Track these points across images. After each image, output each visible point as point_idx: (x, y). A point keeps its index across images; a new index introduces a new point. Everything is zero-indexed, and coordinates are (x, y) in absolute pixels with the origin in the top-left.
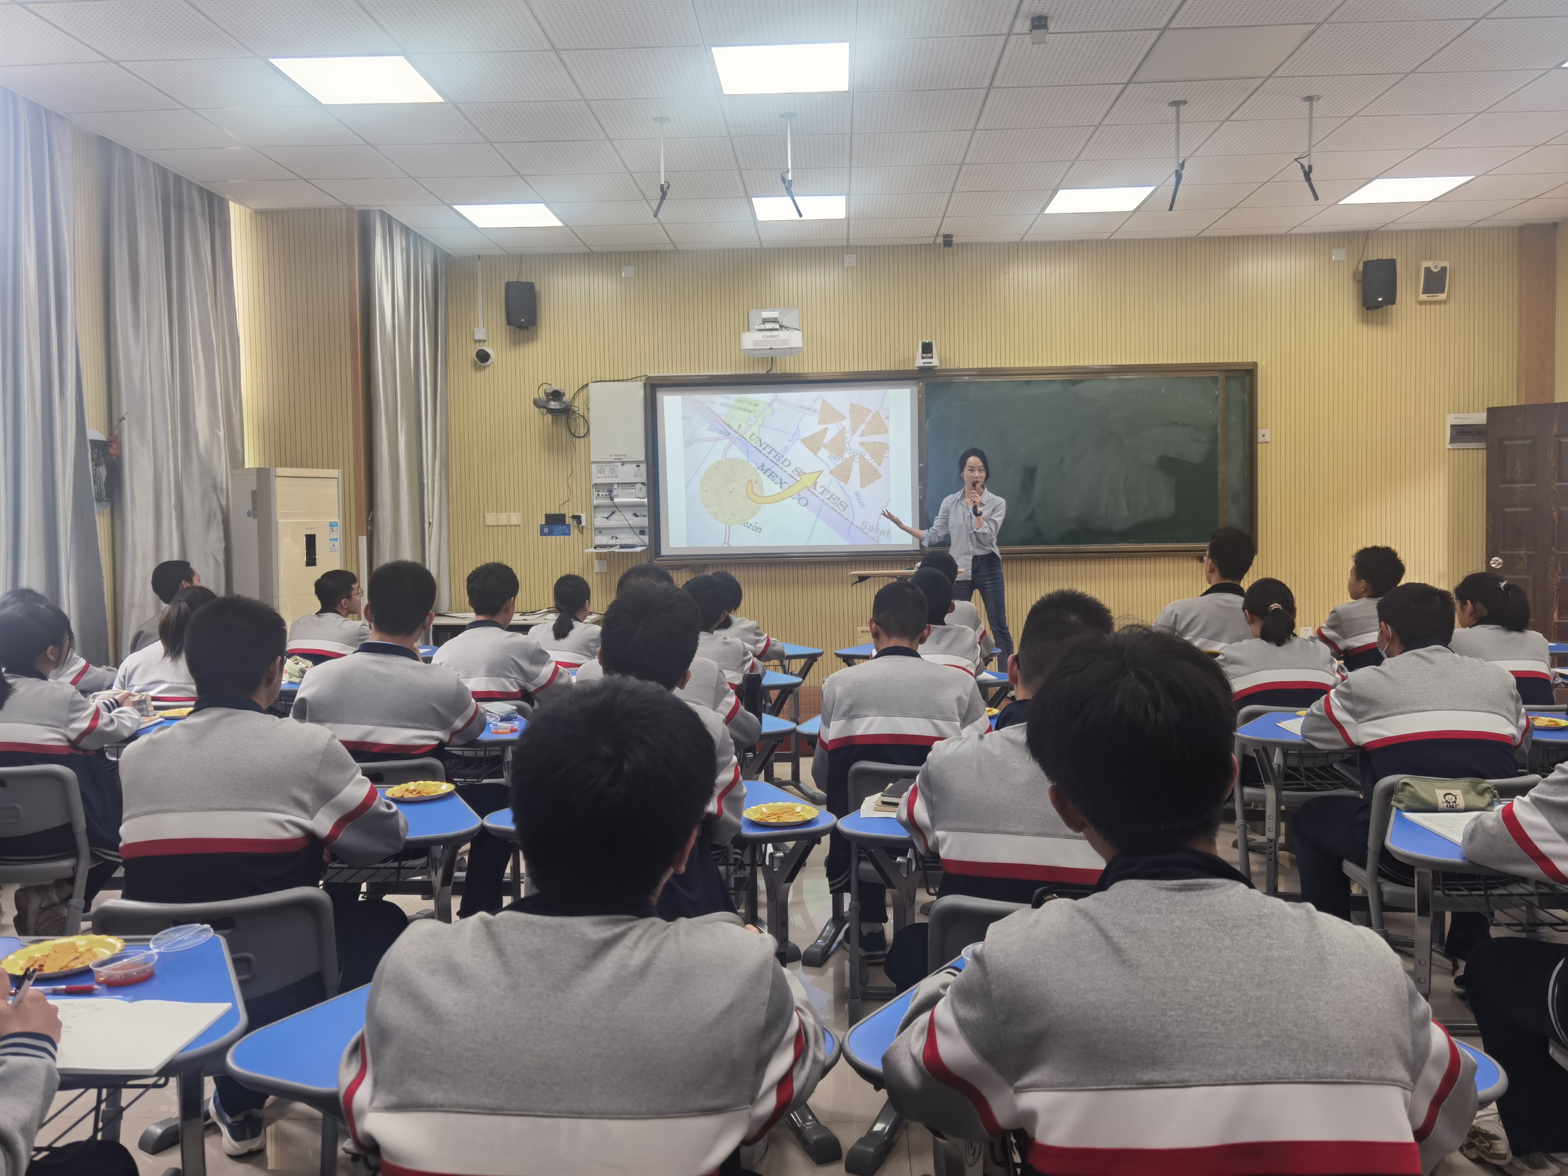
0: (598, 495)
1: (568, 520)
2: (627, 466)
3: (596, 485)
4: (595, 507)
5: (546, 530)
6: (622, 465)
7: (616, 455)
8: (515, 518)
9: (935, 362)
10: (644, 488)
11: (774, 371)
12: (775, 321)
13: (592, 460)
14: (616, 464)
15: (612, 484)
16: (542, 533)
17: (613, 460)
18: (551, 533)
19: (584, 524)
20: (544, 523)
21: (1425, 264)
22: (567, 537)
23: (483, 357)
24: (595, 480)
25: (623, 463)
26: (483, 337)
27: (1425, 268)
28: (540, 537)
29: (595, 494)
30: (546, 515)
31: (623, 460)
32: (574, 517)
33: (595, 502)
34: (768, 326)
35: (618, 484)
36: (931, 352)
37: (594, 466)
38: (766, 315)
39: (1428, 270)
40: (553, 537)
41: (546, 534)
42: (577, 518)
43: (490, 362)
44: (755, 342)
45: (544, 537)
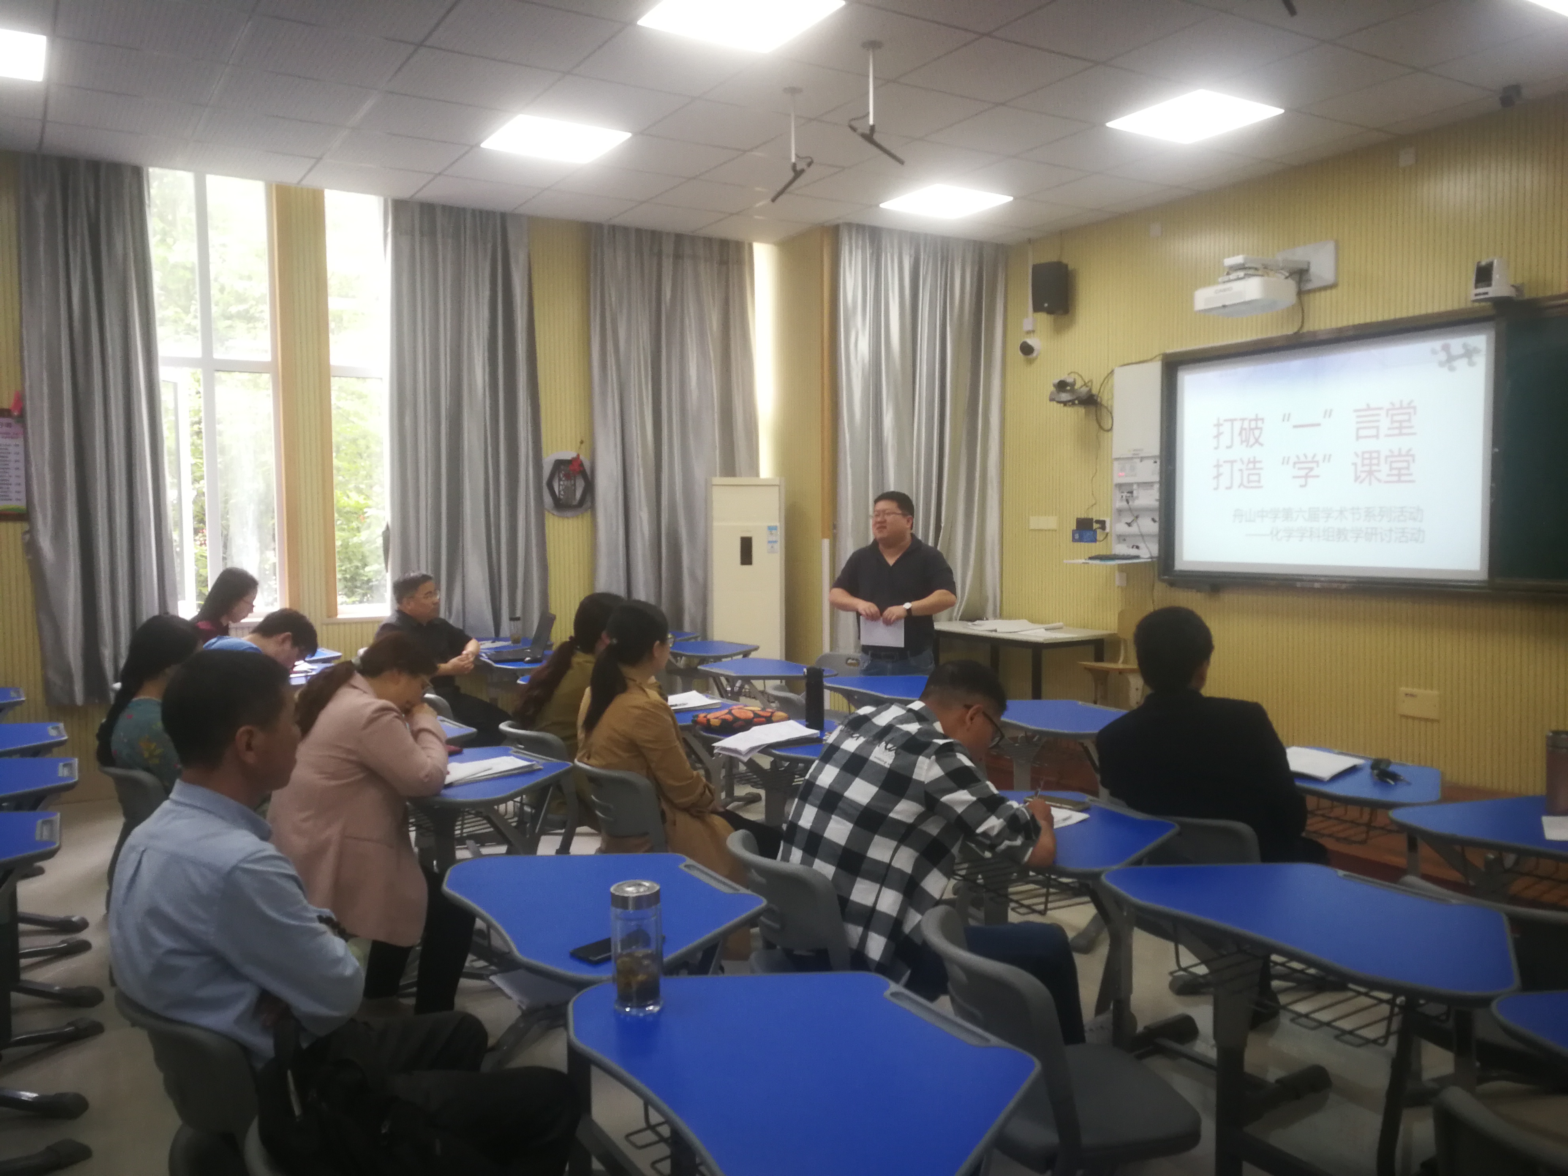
0: (1122, 497)
1: (1095, 526)
2: (1146, 462)
3: (1120, 486)
4: (1118, 511)
5: (1077, 536)
6: (1141, 461)
7: (1134, 450)
8: (1053, 522)
9: (1499, 290)
10: (1160, 488)
11: (1305, 330)
13: (1115, 455)
14: (1135, 460)
15: (1131, 484)
16: (1074, 540)
17: (1130, 456)
18: (1081, 540)
19: (1108, 530)
20: (1075, 528)
22: (1093, 544)
23: (1027, 350)
24: (1118, 480)
25: (1142, 459)
26: (1030, 328)
28: (1072, 543)
29: (1118, 496)
30: (1077, 519)
31: (1140, 456)
32: (1098, 522)
33: (1118, 506)
34: (1233, 275)
35: (1139, 484)
36: (1489, 277)
37: (1116, 464)
38: (1229, 261)
40: (1083, 544)
41: (1077, 541)
42: (1102, 524)
43: (1035, 354)
44: (1206, 301)
45: (1076, 544)
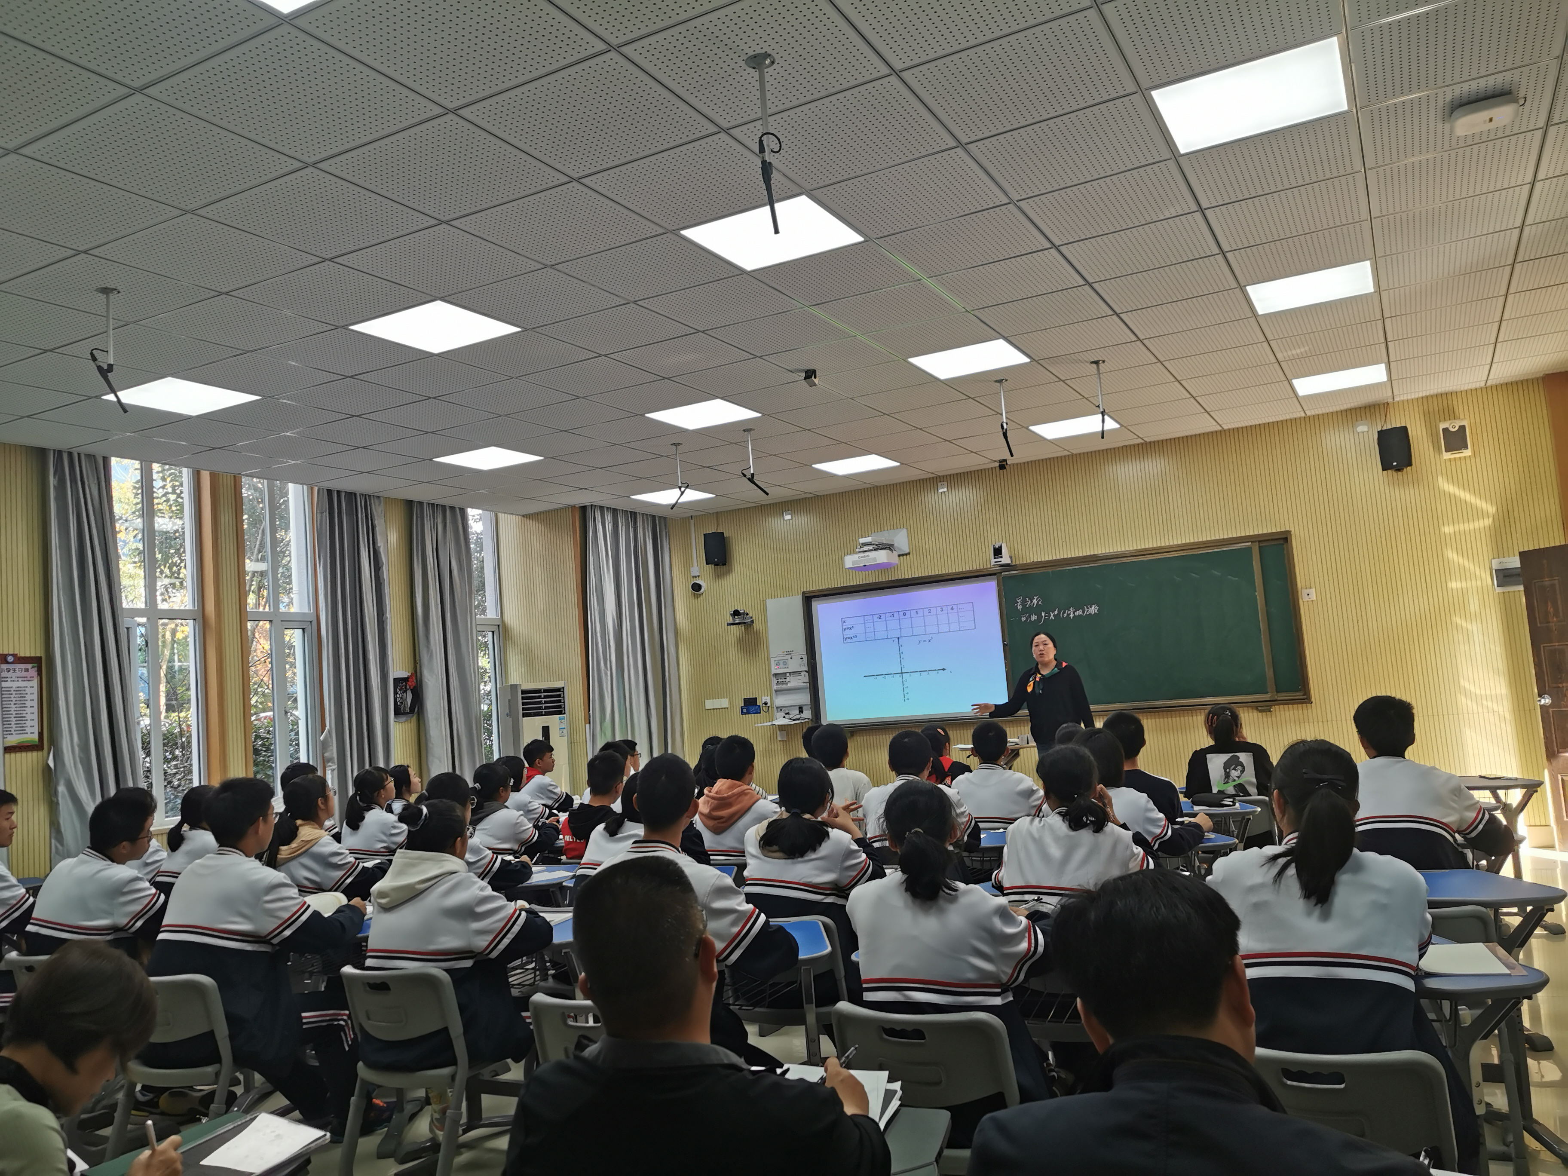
0: (778, 682)
1: (759, 703)
2: (794, 659)
3: (776, 675)
4: (776, 691)
5: (745, 710)
6: (792, 658)
7: (786, 651)
8: (724, 703)
9: (1005, 559)
10: (807, 674)
11: (891, 579)
12: (870, 544)
13: (770, 656)
14: (787, 658)
15: (785, 673)
16: (743, 713)
17: (785, 656)
18: (748, 713)
19: (769, 705)
20: (743, 705)
21: (1442, 426)
22: (758, 715)
23: (697, 587)
24: (774, 671)
26: (698, 574)
27: (1443, 430)
28: (741, 716)
29: (776, 681)
30: (744, 699)
31: (791, 655)
32: (762, 700)
33: (775, 687)
34: (865, 548)
35: (789, 673)
36: (1001, 553)
37: (772, 661)
38: (862, 541)
39: (1445, 430)
40: (749, 715)
41: (745, 714)
42: (764, 701)
43: (702, 591)
44: (853, 562)
45: (744, 716)
